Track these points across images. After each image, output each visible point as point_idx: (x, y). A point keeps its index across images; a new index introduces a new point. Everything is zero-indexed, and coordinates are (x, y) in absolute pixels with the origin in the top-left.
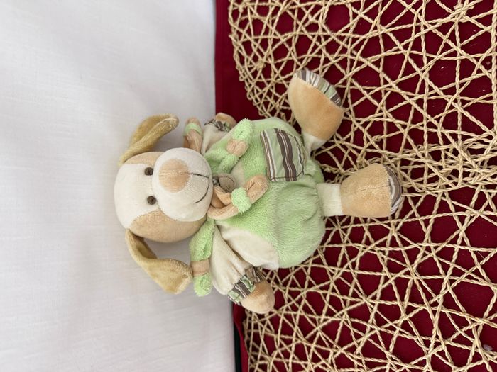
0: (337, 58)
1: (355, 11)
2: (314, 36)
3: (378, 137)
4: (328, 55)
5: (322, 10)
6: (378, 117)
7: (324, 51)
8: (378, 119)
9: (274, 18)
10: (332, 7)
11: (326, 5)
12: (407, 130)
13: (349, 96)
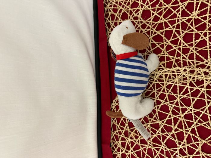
0: (146, 31)
1: (153, 12)
2: (136, 22)
3: (163, 62)
4: (142, 29)
5: (140, 11)
6: (163, 54)
7: (141, 28)
8: (163, 55)
9: (120, 14)
10: (144, 10)
11: (141, 9)
12: (175, 59)
13: (151, 46)
